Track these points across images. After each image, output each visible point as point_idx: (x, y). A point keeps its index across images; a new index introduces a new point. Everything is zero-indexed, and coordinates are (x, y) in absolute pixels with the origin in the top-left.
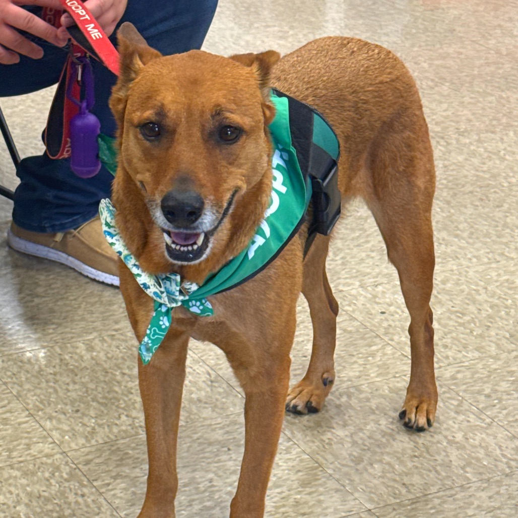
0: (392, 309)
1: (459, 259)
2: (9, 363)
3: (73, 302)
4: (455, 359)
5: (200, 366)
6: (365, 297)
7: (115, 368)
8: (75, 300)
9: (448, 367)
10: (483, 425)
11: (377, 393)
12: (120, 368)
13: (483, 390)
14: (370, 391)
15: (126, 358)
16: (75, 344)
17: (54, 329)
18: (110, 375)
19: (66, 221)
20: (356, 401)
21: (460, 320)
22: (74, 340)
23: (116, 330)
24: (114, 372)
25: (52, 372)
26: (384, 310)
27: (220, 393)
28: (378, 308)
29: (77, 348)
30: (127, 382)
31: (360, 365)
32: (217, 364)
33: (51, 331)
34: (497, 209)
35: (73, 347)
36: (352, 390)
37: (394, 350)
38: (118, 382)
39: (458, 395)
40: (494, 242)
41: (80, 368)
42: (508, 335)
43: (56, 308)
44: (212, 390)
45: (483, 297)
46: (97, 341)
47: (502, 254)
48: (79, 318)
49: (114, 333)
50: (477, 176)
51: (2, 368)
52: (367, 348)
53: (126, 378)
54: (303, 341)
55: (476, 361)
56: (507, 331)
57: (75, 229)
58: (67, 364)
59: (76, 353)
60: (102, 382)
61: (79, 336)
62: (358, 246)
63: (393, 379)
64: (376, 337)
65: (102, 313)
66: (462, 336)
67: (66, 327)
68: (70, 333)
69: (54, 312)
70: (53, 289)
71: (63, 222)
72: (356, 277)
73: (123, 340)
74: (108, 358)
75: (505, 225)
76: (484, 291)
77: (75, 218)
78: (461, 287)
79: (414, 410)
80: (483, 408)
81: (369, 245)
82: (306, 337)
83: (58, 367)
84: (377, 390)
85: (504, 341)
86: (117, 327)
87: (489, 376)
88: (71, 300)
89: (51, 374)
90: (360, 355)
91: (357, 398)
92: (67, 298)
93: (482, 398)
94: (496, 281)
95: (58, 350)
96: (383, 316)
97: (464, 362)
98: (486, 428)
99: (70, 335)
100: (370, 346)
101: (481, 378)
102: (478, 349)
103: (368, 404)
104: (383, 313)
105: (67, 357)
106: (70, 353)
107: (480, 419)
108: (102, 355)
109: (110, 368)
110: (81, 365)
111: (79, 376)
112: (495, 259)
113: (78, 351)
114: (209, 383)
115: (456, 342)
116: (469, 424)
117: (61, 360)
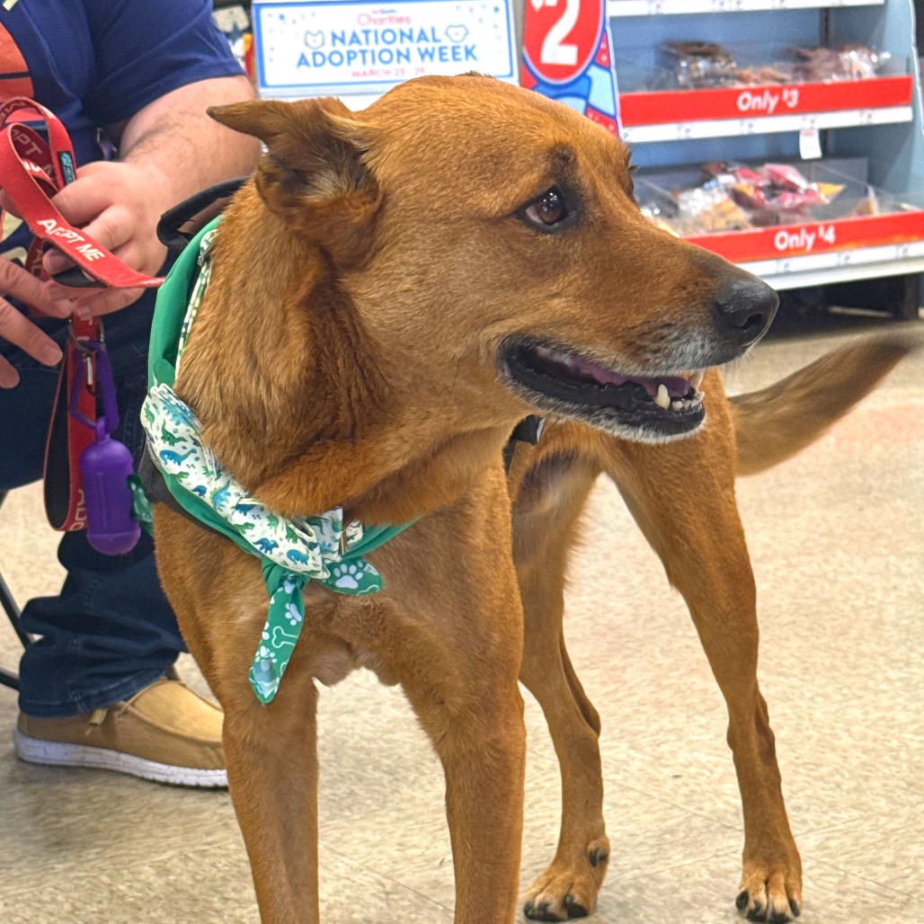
0: (692, 770)
1: (792, 700)
2: (17, 906)
3: (131, 816)
4: (819, 823)
5: (365, 875)
6: (643, 761)
7: (211, 892)
8: (134, 812)
9: (809, 835)
10: (893, 905)
11: (690, 880)
12: (217, 892)
13: (881, 858)
14: (676, 878)
15: (228, 877)
16: (136, 869)
17: (97, 853)
18: (202, 903)
19: (111, 686)
20: (654, 894)
21: (813, 774)
22: (134, 863)
23: (209, 844)
24: (210, 899)
25: (95, 909)
26: (677, 773)
27: (404, 908)
28: (668, 772)
29: (140, 873)
30: (234, 909)
31: (651, 847)
32: (393, 870)
33: (92, 857)
34: (842, 638)
35: (133, 873)
36: (643, 881)
37: (707, 821)
38: (217, 911)
39: (837, 868)
40: (848, 676)
41: (146, 899)
42: (903, 784)
43: (101, 826)
44: (388, 905)
45: (846, 741)
46: (175, 861)
47: (866, 688)
48: (143, 835)
49: (205, 847)
50: (797, 604)
51: (5, 914)
52: (659, 823)
53: (231, 904)
54: (543, 826)
55: (857, 822)
56: (903, 779)
57: (126, 700)
58: (122, 897)
59: (139, 881)
60: (187, 913)
61: (143, 857)
62: (617, 700)
63: (715, 859)
64: (671, 808)
65: (183, 824)
66: (823, 793)
67: (118, 849)
68: (127, 855)
69: (98, 831)
70: (94, 803)
71: (105, 689)
72: (621, 738)
73: (224, 856)
74: (197, 881)
75: (860, 654)
76: (847, 734)
77: (125, 680)
78: (806, 733)
79: (763, 886)
80: (886, 882)
81: (636, 698)
82: (548, 820)
83: (105, 902)
84: (687, 876)
85: (899, 792)
86: (210, 839)
87: (887, 839)
88: (127, 814)
89: (94, 912)
90: (649, 834)
91: (653, 890)
92: (120, 812)
93: (882, 868)
94: (864, 720)
95: (105, 879)
96: (679, 781)
97: (834, 825)
98: (901, 909)
99: (126, 859)
100: (664, 820)
101: (874, 844)
102: (856, 806)
103: (676, 896)
104: (676, 777)
105: (122, 887)
106: (127, 881)
107: (887, 897)
108: (186, 879)
109: (201, 894)
110: (148, 894)
111: (144, 910)
112: (854, 694)
113: (142, 877)
114: (383, 896)
115: (814, 801)
116: (866, 906)
117: (112, 892)
